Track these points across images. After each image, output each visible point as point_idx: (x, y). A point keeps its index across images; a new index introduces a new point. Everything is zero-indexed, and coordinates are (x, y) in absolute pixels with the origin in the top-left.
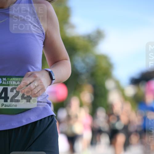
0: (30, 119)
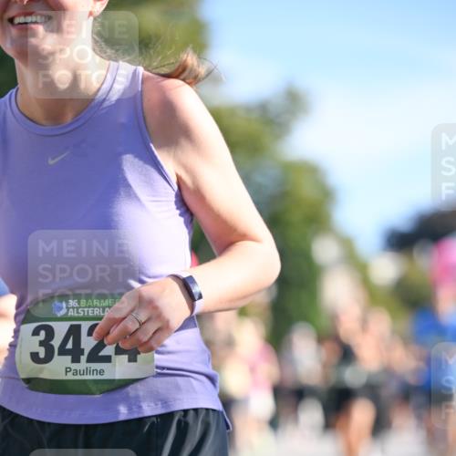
0: (140, 407)
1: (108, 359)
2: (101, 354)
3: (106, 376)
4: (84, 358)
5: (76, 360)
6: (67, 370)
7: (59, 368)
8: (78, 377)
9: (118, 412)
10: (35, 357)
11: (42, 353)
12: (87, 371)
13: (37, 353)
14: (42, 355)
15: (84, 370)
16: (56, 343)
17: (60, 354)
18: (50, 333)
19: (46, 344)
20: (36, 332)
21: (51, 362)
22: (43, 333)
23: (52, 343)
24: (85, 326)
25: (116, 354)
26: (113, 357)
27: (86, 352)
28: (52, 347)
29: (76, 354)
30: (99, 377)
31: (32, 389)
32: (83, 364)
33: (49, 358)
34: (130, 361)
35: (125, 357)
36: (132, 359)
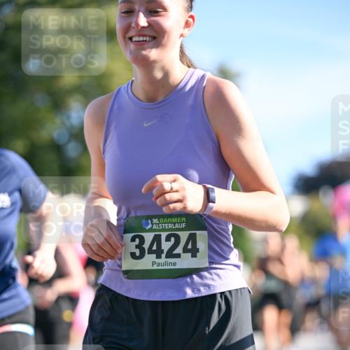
1: (178, 256)
2: (175, 252)
3: (177, 267)
4: (163, 256)
5: (159, 257)
6: (154, 263)
7: (148, 262)
8: (160, 268)
9: (185, 293)
10: (133, 255)
11: (138, 252)
12: (166, 264)
13: (135, 253)
14: (138, 254)
15: (164, 263)
16: (146, 246)
17: (148, 253)
18: (142, 240)
19: (140, 247)
20: (133, 240)
21: (144, 259)
22: (137, 240)
23: (144, 246)
24: (164, 235)
25: (184, 252)
26: (183, 255)
27: (165, 252)
28: (144, 248)
29: (158, 253)
30: (173, 267)
31: (128, 278)
32: (163, 259)
33: (142, 256)
34: (192, 257)
35: (190, 254)
36: (194, 256)
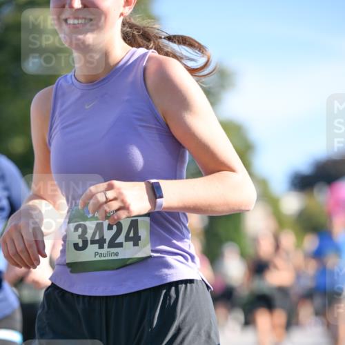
1: (120, 245)
3: (120, 257)
4: (106, 245)
6: (96, 254)
7: (90, 254)
8: (103, 258)
10: (76, 246)
11: (81, 245)
12: (108, 254)
13: (78, 244)
17: (91, 243)
21: (87, 250)
23: (86, 236)
24: (106, 223)
25: (126, 241)
26: (125, 244)
27: (107, 241)
29: (101, 242)
30: (115, 258)
33: (85, 247)
35: (132, 243)
36: (136, 244)
